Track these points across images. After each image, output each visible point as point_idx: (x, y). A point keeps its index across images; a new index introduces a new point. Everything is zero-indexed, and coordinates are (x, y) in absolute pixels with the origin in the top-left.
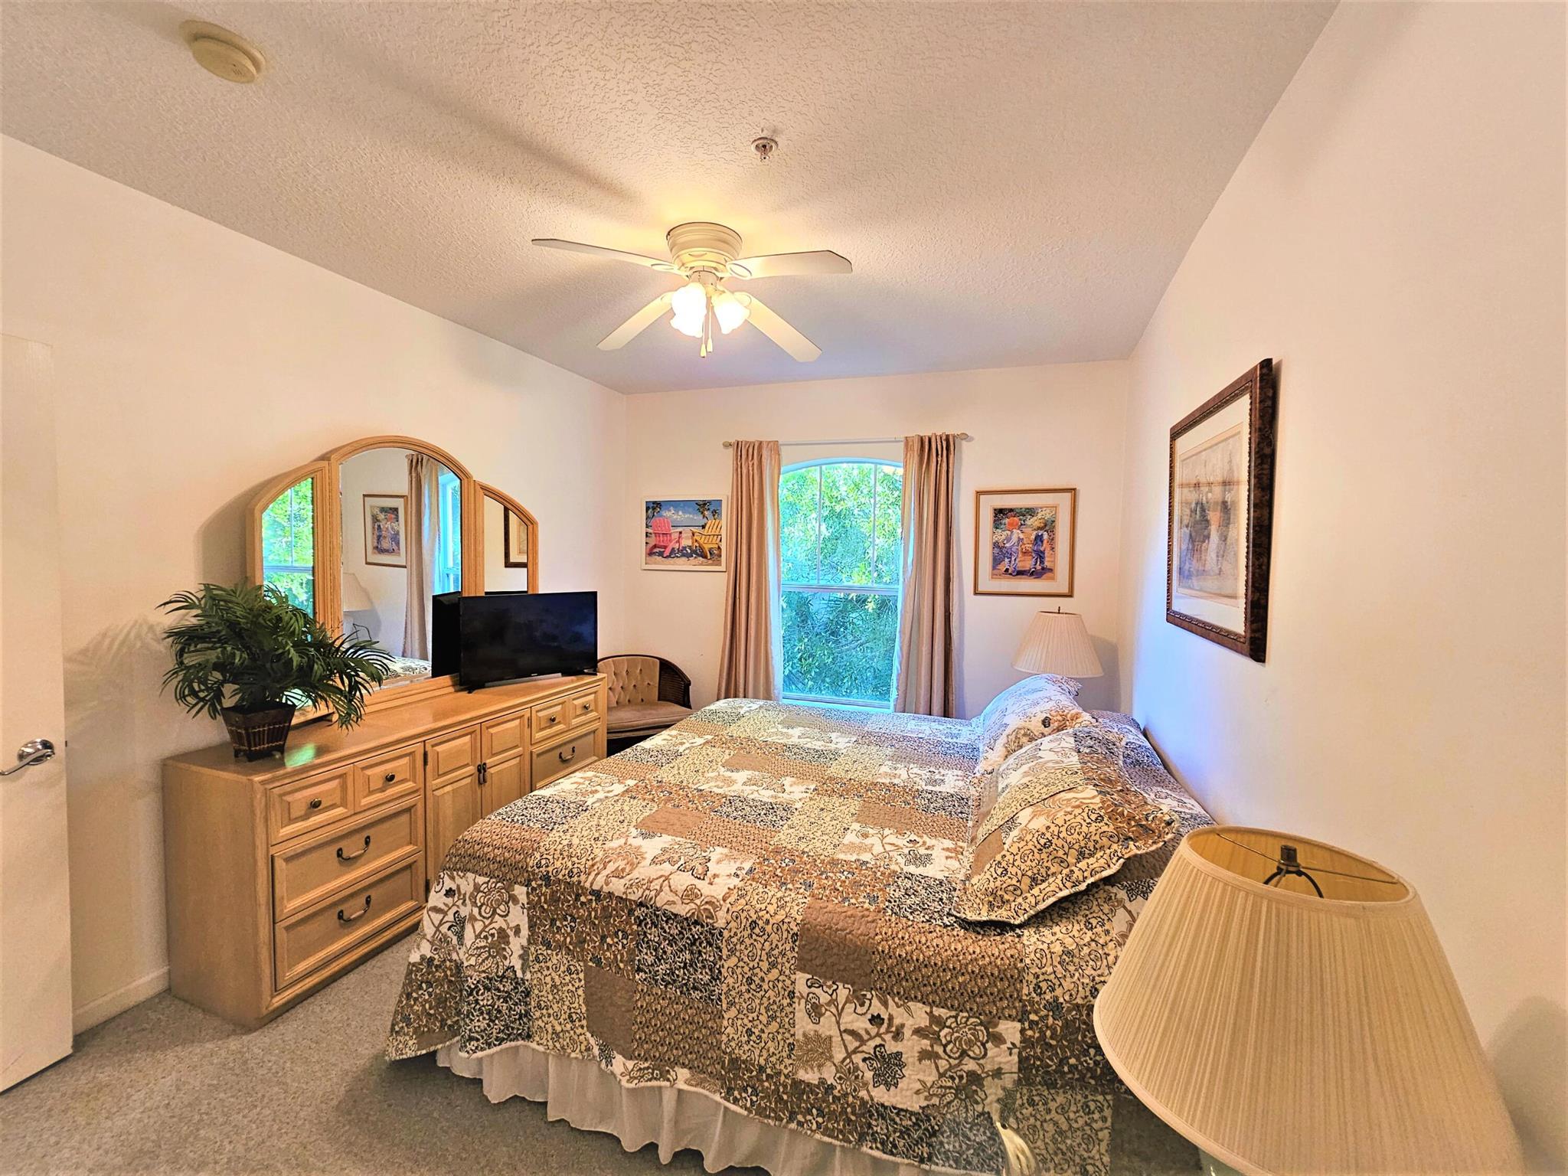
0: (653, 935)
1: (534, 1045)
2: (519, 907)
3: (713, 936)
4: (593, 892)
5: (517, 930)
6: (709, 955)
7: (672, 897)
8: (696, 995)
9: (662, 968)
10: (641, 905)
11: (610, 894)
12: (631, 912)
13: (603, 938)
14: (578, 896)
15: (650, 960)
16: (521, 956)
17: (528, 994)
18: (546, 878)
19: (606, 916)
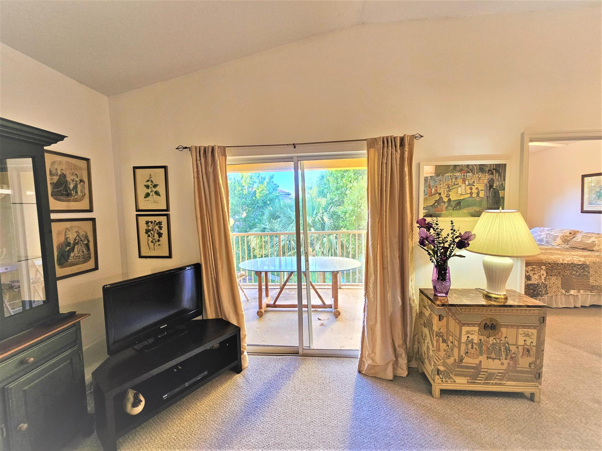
0: (575, 269)
1: (549, 295)
2: (543, 270)
3: (587, 266)
4: (561, 264)
5: (543, 275)
6: (587, 269)
7: (577, 262)
8: (584, 277)
9: (578, 274)
10: (572, 264)
11: (565, 264)
12: (570, 266)
13: (564, 272)
14: (558, 265)
15: (575, 273)
16: (544, 279)
17: (546, 286)
18: (549, 263)
19: (565, 267)
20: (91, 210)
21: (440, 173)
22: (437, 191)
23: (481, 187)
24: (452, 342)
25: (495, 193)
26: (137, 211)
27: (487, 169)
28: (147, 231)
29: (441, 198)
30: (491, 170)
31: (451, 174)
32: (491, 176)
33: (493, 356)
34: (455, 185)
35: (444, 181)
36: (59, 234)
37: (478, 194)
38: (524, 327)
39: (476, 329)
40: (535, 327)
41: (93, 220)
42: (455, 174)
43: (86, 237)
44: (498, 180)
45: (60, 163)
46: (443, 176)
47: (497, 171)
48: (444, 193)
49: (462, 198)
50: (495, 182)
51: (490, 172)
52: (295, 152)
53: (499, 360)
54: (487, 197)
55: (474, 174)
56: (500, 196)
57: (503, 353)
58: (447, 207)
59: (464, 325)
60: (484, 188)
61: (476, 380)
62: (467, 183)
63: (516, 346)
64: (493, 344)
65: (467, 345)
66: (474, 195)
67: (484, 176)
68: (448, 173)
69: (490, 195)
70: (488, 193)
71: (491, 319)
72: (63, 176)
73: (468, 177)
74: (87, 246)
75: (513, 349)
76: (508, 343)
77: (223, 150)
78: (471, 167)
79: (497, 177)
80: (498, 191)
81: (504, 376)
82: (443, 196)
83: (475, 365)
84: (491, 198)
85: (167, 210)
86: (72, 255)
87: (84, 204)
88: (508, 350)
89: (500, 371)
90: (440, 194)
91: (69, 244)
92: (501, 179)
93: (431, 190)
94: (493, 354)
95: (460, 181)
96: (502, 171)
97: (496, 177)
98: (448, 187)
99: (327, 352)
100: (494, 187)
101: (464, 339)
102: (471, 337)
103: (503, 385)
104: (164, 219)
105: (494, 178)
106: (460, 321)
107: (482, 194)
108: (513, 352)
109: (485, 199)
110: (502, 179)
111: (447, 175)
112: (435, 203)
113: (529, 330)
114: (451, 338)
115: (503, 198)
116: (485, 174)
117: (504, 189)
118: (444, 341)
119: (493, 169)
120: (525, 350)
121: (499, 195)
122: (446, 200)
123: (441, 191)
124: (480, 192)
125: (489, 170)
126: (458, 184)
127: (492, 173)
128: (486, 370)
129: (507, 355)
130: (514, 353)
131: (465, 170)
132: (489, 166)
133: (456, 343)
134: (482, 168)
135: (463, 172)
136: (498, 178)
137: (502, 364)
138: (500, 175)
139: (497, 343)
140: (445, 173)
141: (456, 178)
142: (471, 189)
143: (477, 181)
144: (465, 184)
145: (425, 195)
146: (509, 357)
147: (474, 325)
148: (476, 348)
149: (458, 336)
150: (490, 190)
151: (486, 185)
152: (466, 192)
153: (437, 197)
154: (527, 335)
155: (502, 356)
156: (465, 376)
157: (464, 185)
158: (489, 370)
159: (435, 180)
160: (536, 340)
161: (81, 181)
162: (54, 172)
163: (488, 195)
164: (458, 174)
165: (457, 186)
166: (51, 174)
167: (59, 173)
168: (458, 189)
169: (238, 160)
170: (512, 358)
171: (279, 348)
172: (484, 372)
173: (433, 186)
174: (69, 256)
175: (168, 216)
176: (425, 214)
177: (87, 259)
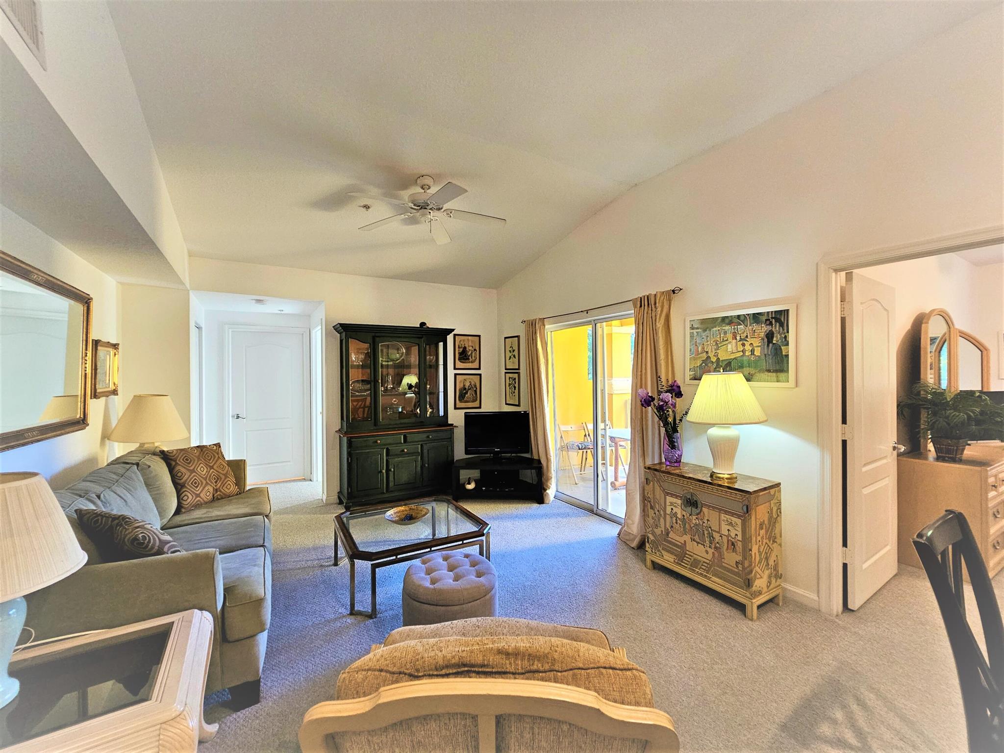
20: (479, 369)
21: (707, 328)
22: (704, 349)
23: (756, 342)
24: (658, 511)
25: (776, 349)
26: (506, 369)
27: (764, 318)
28: (510, 384)
29: (708, 358)
30: (769, 320)
31: (719, 329)
32: (769, 328)
33: (696, 538)
34: (723, 341)
35: (712, 336)
36: (460, 382)
37: (752, 351)
38: (726, 512)
39: (679, 502)
40: (739, 517)
41: (480, 375)
42: (724, 328)
43: (475, 386)
44: (779, 332)
45: (464, 340)
46: (710, 330)
47: (778, 320)
48: (712, 351)
49: (733, 356)
50: (775, 335)
51: (768, 322)
52: (587, 317)
53: (703, 546)
54: (765, 355)
55: (747, 326)
56: (784, 354)
57: (706, 539)
58: (715, 368)
59: (668, 494)
60: (760, 344)
61: (683, 562)
62: (738, 338)
63: (719, 535)
64: (696, 525)
65: (671, 518)
66: (748, 353)
67: (760, 328)
68: (715, 327)
69: (770, 353)
70: (766, 350)
71: (692, 495)
72: (465, 348)
73: (739, 330)
74: (476, 391)
75: (717, 536)
76: (710, 527)
77: (542, 320)
78: (742, 318)
79: (777, 329)
80: (780, 346)
81: (709, 568)
82: (711, 355)
83: (680, 544)
84: (771, 357)
85: (519, 369)
86: (467, 396)
87: (476, 365)
88: (711, 536)
89: (705, 561)
90: (707, 352)
91: (465, 389)
92: (783, 330)
93: (698, 348)
94: (697, 536)
95: (730, 336)
96: (784, 320)
97: (775, 328)
98: (717, 344)
99: (615, 518)
100: (774, 342)
101: (668, 510)
102: (675, 510)
103: (709, 579)
104: (516, 376)
105: (773, 329)
106: (664, 489)
107: (757, 352)
108: (717, 541)
109: (763, 357)
110: (785, 331)
111: (715, 329)
112: (702, 364)
113: (732, 518)
114: (657, 506)
115: (787, 356)
116: (762, 324)
117: (787, 344)
118: (652, 508)
119: (772, 318)
120: (730, 543)
121: (782, 352)
122: (714, 359)
123: (709, 349)
124: (755, 348)
125: (766, 320)
126: (727, 340)
127: (771, 324)
128: (692, 554)
129: (711, 543)
130: (717, 543)
131: (736, 321)
132: (766, 315)
133: (662, 513)
134: (756, 318)
135: (734, 324)
136: (779, 329)
137: (707, 552)
138: (781, 325)
139: (699, 524)
140: (713, 328)
141: (725, 333)
142: (743, 345)
143: (751, 334)
144: (736, 339)
145: (691, 354)
146: (713, 546)
147: (677, 497)
148: (680, 524)
149: (663, 506)
150: (768, 345)
151: (763, 339)
152: (737, 349)
153: (704, 356)
154: (731, 524)
155: (706, 542)
156: (672, 553)
157: (734, 341)
158: (695, 556)
159: (701, 336)
160: (741, 532)
161: (475, 350)
162: (460, 346)
163: (766, 353)
164: (727, 328)
165: (727, 342)
166: (459, 348)
167: (463, 346)
168: (727, 346)
169: (557, 327)
170: (716, 548)
171: (583, 503)
172: (688, 555)
173: (700, 343)
174: (465, 396)
175: (519, 373)
176: (691, 377)
177: (474, 401)
